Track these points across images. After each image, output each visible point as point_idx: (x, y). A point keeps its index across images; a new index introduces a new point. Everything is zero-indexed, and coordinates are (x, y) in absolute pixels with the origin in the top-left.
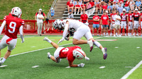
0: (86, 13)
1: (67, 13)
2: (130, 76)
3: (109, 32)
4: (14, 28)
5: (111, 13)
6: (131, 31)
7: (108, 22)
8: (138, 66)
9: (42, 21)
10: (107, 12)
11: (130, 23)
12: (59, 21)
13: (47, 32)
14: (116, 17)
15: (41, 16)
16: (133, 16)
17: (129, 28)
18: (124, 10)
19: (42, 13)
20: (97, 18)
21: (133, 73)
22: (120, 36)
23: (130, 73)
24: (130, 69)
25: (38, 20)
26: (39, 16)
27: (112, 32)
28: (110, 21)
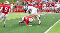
0: (32, 3)
1: (23, 3)
2: (50, 30)
3: (42, 11)
4: (7, 10)
5: (42, 3)
6: (51, 11)
7: (41, 7)
8: (54, 25)
9: (13, 7)
10: (40, 3)
11: (50, 7)
12: (24, 7)
13: (15, 12)
14: (44, 5)
15: (13, 5)
16: (52, 5)
17: (50, 10)
18: (48, 2)
19: (13, 4)
20: (36, 5)
21: (52, 28)
22: (46, 13)
23: (50, 28)
24: (50, 27)
25: (11, 6)
26: (12, 5)
27: (43, 11)
28: (42, 7)
